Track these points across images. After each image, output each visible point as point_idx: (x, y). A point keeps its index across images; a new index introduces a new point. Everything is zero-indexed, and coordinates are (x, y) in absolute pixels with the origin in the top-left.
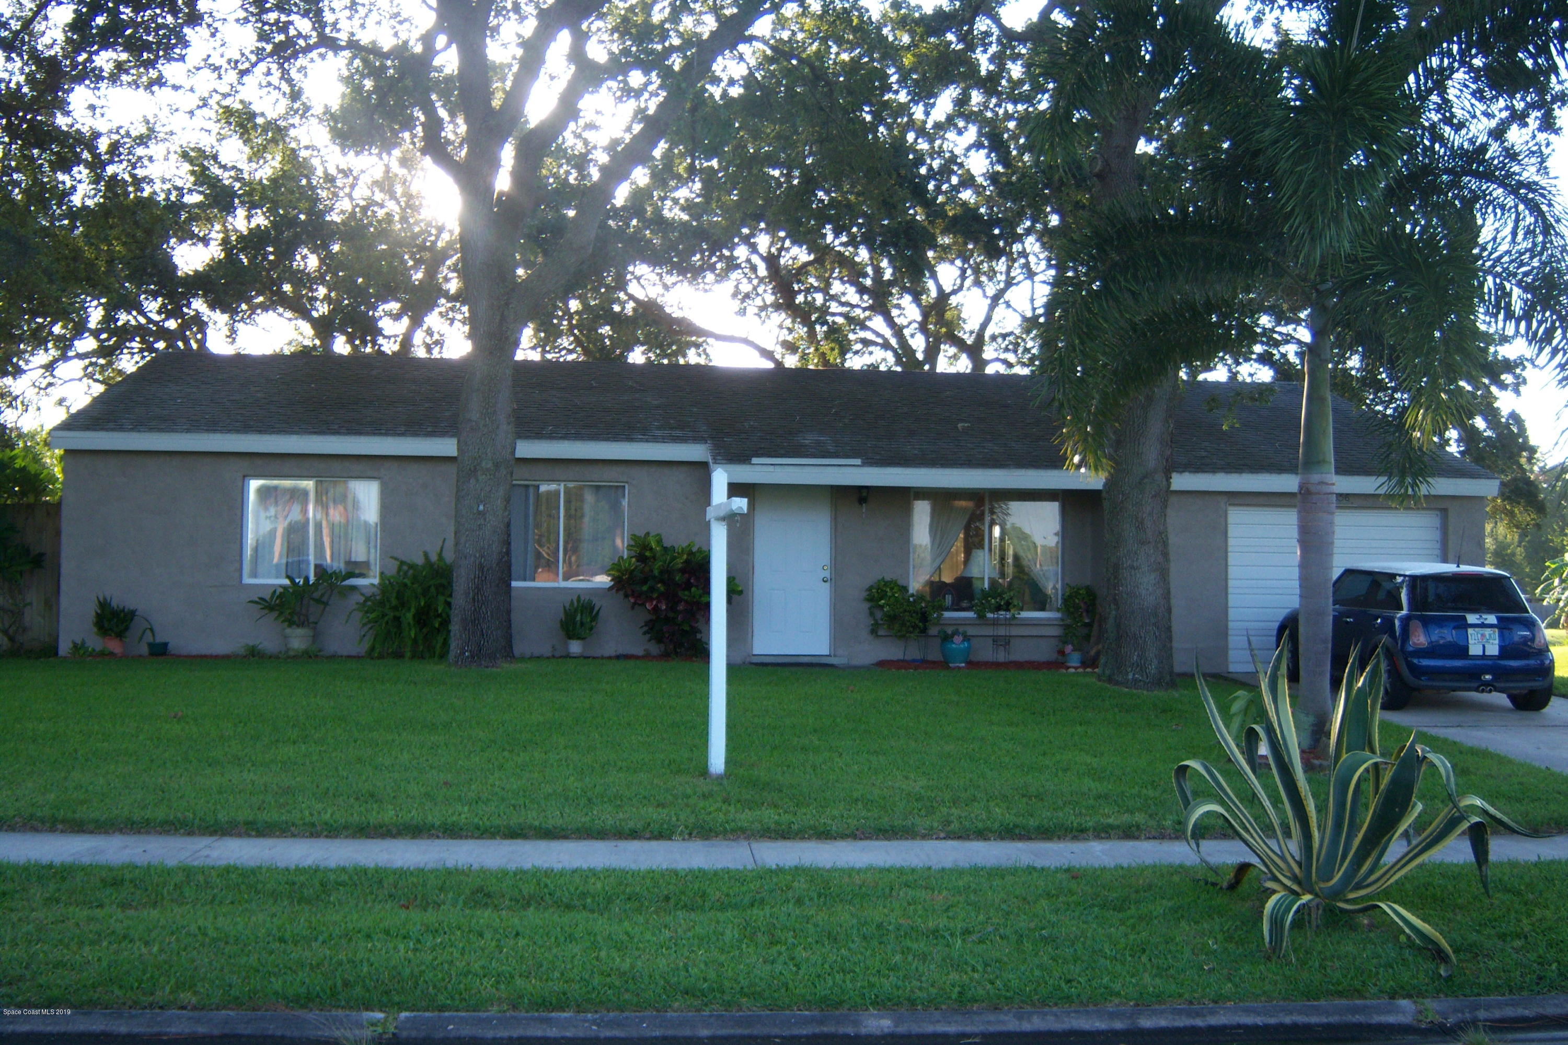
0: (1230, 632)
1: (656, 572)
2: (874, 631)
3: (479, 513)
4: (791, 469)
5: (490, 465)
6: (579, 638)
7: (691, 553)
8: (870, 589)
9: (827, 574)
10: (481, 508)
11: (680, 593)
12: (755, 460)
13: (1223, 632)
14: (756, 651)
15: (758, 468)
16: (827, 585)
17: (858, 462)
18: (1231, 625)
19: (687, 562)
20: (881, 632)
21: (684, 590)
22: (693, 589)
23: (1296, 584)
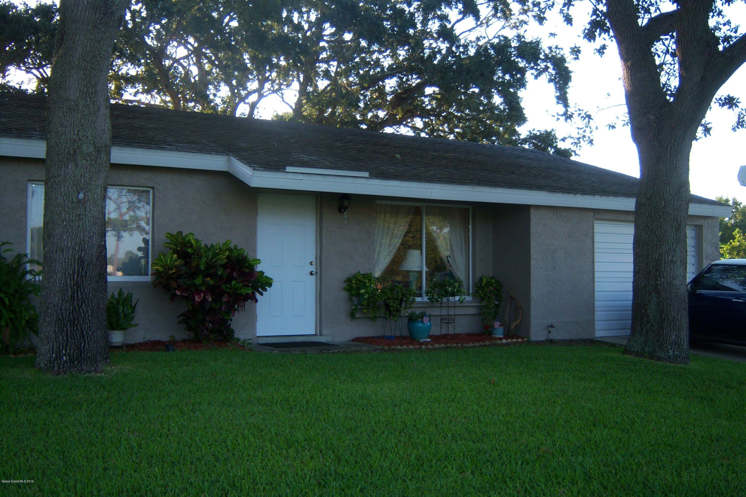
0: (596, 309)
1: (202, 267)
2: (352, 316)
3: (79, 201)
4: (317, 178)
5: (91, 149)
6: (121, 329)
7: (230, 250)
8: (349, 280)
9: (313, 268)
10: (81, 196)
11: (223, 286)
12: (288, 169)
13: (592, 309)
14: (259, 333)
15: (291, 176)
16: (313, 277)
17: (367, 174)
18: (597, 303)
19: (228, 258)
20: (357, 315)
21: (226, 283)
22: (233, 283)
23: (632, 275)
